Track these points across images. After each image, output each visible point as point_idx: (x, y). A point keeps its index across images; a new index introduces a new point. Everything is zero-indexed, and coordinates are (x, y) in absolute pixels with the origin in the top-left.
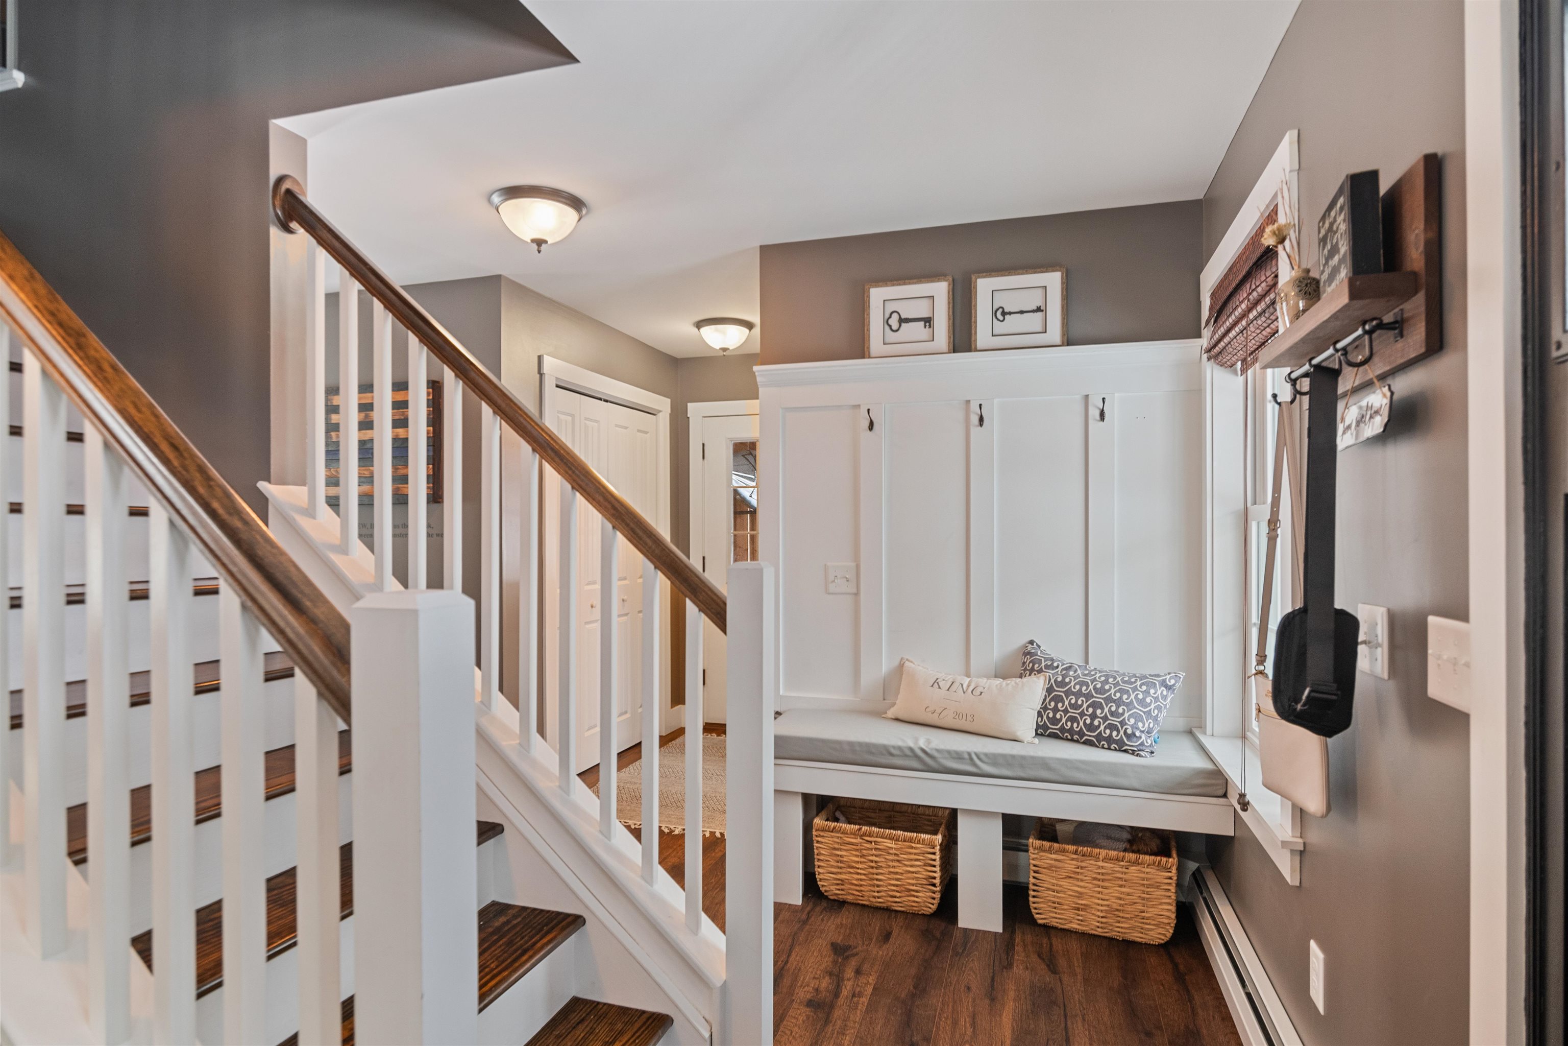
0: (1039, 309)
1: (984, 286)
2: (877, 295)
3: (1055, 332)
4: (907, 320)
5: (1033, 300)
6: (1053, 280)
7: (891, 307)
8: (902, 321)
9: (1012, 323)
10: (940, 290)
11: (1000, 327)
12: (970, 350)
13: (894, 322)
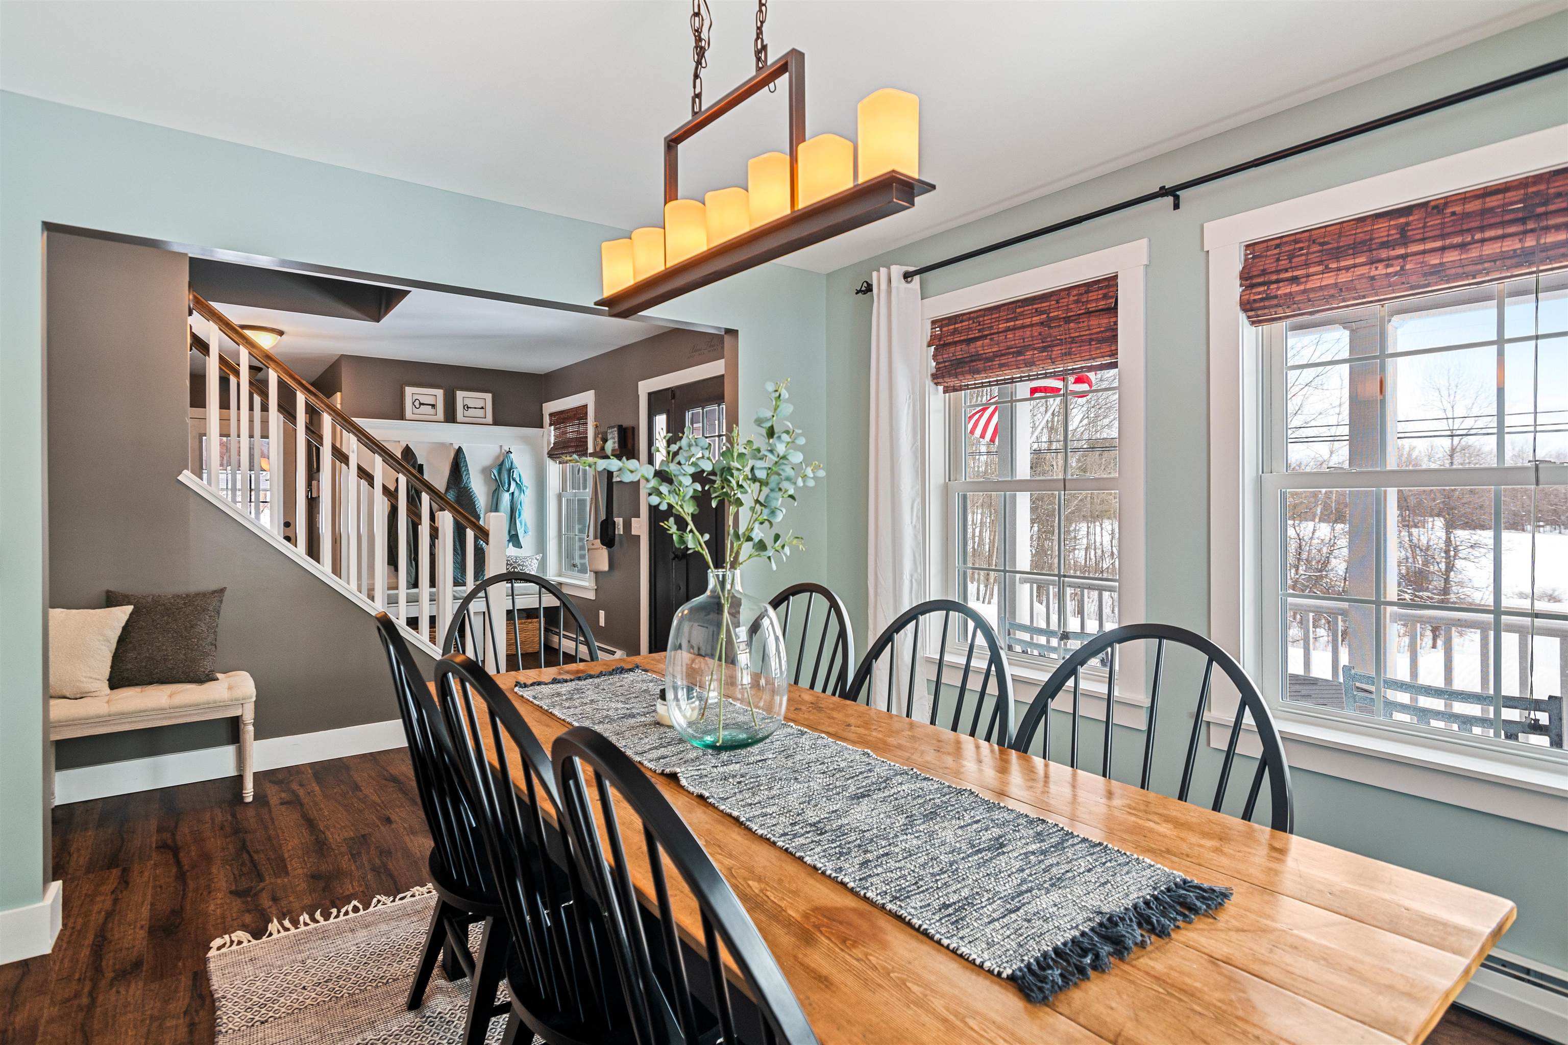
0: (482, 408)
1: (460, 395)
2: (409, 391)
3: (489, 419)
4: (424, 404)
5: (481, 404)
6: (489, 397)
7: (416, 397)
8: (421, 404)
9: (471, 412)
10: (440, 393)
11: (467, 414)
12: (454, 422)
13: (417, 403)
